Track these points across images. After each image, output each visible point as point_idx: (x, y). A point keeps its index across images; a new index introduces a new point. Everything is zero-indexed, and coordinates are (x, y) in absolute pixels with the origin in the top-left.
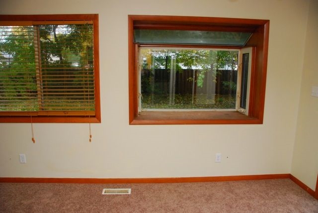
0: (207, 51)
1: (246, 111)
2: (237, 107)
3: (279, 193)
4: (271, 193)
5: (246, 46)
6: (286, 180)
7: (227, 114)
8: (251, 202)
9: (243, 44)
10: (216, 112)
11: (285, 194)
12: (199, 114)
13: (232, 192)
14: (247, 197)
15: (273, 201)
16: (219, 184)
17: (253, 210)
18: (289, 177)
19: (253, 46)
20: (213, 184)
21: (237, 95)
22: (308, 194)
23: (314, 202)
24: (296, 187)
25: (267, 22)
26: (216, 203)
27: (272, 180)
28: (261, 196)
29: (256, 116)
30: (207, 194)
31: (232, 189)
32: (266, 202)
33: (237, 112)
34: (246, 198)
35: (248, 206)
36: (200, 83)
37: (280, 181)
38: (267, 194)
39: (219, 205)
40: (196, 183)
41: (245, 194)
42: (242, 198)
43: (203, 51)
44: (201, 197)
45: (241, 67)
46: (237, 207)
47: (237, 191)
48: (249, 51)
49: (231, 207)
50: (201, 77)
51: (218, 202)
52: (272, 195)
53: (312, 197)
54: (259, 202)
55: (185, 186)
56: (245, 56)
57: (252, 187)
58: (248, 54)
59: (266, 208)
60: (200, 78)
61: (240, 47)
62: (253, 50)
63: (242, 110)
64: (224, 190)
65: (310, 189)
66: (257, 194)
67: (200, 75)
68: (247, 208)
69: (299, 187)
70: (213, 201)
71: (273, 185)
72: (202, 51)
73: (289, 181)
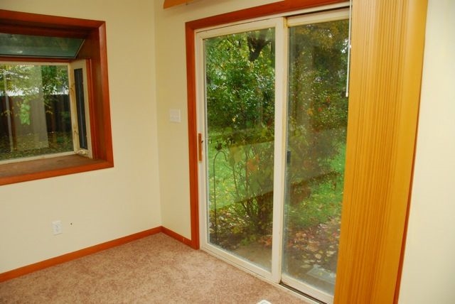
0: (30, 66)
1: (89, 152)
2: (76, 149)
3: (150, 255)
4: (141, 258)
5: (78, 58)
6: (158, 235)
7: (61, 160)
8: (116, 278)
9: (73, 54)
10: (44, 160)
11: (159, 253)
12: (15, 167)
13: (87, 272)
14: (110, 272)
15: (144, 268)
16: (66, 265)
17: (119, 288)
18: (162, 230)
19: (87, 58)
20: (56, 269)
21: (73, 130)
22: (184, 246)
23: (192, 253)
24: (171, 241)
25: (102, 23)
26: (65, 296)
27: (140, 240)
28: (128, 266)
29: (102, 157)
30: (50, 287)
31: (87, 267)
32: (136, 271)
33: (77, 155)
34: (108, 275)
35: (111, 285)
36: (24, 118)
37: (150, 238)
38: (135, 260)
39: (70, 298)
40: (28, 276)
41: (105, 269)
42: (102, 277)
43: (23, 68)
44: (38, 294)
45: (74, 89)
46: (96, 291)
47: (94, 268)
48: (82, 65)
49: (88, 294)
50: (24, 108)
51: (67, 293)
52: (142, 260)
53: (189, 248)
54: (125, 275)
55: (10, 285)
56: (78, 73)
57: (115, 257)
58: (81, 69)
59: (136, 280)
60: (23, 111)
61: (69, 60)
62: (88, 64)
63: (84, 152)
64: (74, 273)
65: (186, 240)
66: (123, 264)
67: (23, 106)
68: (110, 288)
69: (173, 239)
70: (59, 294)
71: (142, 246)
72: (23, 66)
73: (162, 235)
